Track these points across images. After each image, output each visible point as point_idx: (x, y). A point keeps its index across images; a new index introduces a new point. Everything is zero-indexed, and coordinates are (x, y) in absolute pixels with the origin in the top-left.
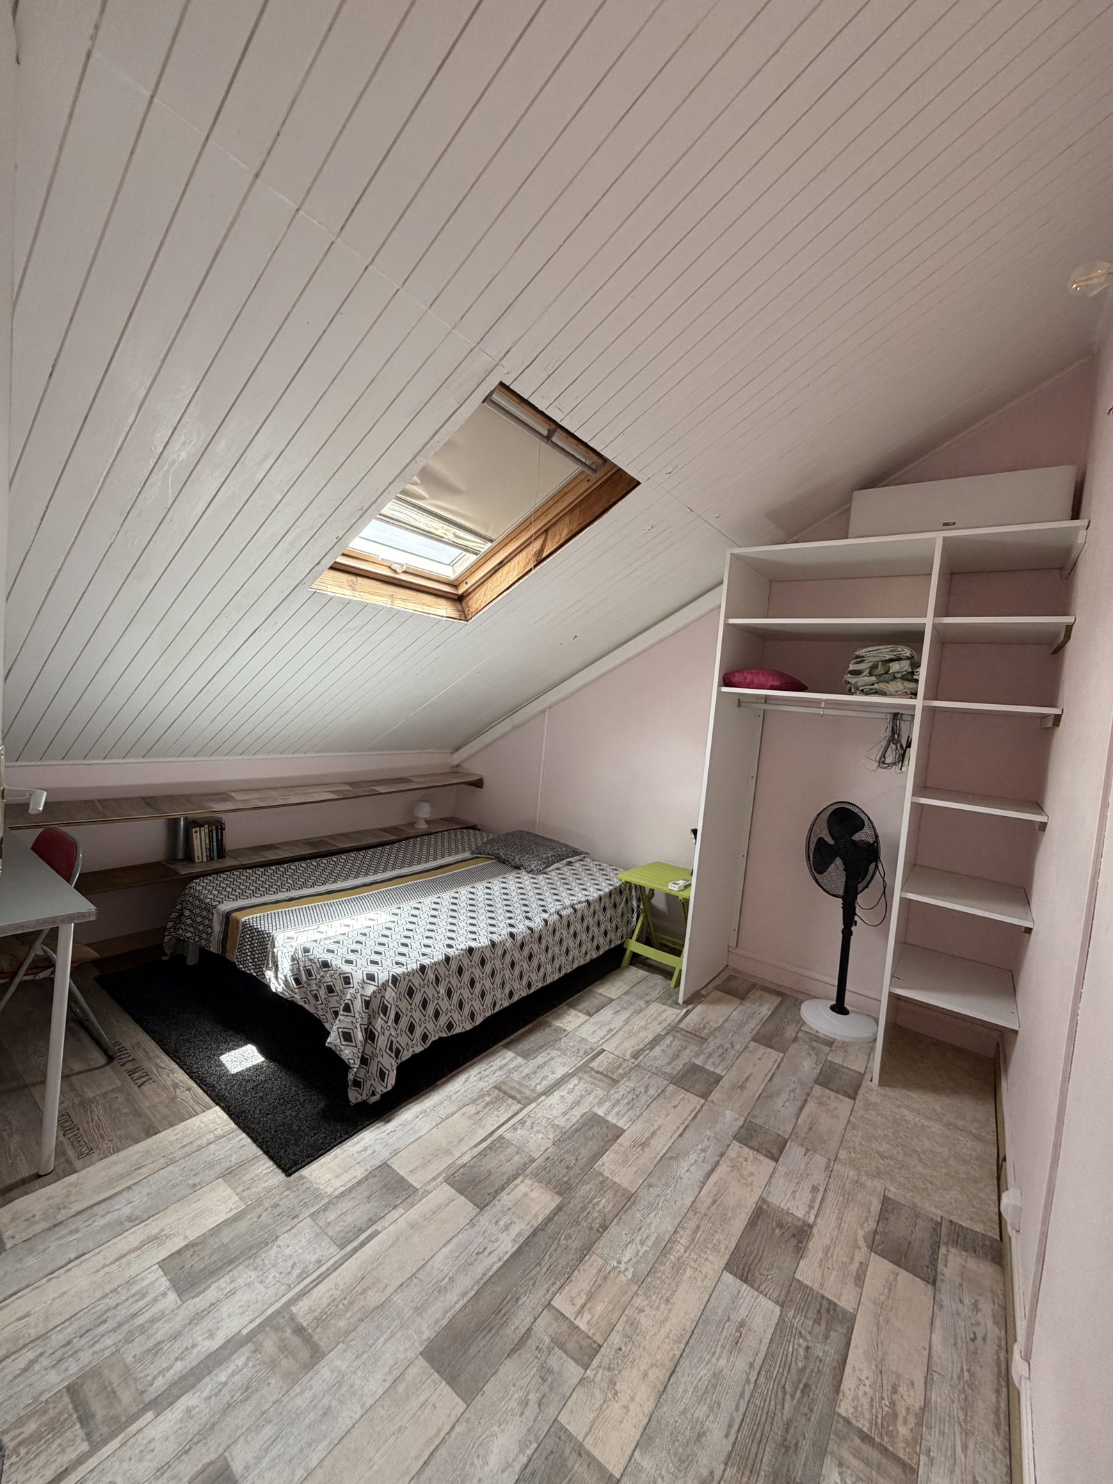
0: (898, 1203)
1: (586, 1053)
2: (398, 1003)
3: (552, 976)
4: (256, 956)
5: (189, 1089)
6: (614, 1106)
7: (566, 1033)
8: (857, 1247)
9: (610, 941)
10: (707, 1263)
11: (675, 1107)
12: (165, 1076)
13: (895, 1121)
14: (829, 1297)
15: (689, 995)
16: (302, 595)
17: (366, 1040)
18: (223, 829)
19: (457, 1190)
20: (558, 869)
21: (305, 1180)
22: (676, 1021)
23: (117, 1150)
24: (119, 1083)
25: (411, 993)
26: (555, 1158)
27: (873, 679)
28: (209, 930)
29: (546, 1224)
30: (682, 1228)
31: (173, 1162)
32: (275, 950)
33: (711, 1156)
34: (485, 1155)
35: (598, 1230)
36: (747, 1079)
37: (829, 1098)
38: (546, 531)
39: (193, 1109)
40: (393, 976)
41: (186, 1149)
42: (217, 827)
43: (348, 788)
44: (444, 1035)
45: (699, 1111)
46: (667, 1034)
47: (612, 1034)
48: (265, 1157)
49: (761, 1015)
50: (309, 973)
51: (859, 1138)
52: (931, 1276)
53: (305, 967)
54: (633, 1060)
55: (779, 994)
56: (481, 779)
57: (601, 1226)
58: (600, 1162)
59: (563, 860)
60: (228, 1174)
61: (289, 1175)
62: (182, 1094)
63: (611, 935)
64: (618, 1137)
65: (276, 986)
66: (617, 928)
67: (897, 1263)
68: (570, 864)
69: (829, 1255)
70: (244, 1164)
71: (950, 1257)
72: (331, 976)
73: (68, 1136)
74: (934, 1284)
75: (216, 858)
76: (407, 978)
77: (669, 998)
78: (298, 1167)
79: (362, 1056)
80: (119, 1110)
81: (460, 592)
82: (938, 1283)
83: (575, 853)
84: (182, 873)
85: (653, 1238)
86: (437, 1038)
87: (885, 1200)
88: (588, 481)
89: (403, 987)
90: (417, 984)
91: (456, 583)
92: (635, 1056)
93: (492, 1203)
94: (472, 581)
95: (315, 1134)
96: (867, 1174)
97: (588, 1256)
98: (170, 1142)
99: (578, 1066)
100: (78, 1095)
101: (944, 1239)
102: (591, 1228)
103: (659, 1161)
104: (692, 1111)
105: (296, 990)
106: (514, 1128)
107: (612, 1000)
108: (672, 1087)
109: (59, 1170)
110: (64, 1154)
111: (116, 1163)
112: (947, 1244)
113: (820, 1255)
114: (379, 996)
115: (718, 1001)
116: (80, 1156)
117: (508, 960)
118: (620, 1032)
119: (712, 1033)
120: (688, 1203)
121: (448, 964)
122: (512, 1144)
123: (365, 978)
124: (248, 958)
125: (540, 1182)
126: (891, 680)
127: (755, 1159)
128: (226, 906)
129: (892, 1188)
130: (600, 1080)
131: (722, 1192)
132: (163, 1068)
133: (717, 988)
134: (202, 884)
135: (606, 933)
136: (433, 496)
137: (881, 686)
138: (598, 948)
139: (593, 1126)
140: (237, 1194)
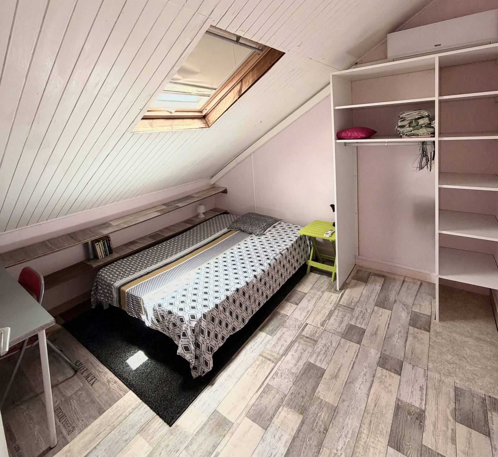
0: (462, 390)
1: (299, 327)
2: (208, 326)
3: (276, 289)
4: (136, 308)
5: (115, 383)
6: (318, 356)
7: (288, 317)
8: (448, 420)
9: (300, 264)
10: (379, 443)
11: (347, 351)
12: (103, 377)
13: (450, 341)
14: (442, 454)
15: (341, 286)
16: (128, 135)
17: (196, 349)
18: (109, 240)
19: (252, 420)
20: (270, 231)
21: (179, 427)
22: (338, 301)
23: (86, 426)
24: (82, 385)
25: (213, 319)
26: (296, 392)
27: (411, 128)
28: (112, 296)
29: (298, 433)
30: (364, 424)
31: (114, 428)
32: (144, 305)
33: (369, 378)
34: (262, 397)
35: (324, 433)
36: (377, 329)
37: (417, 333)
38: (242, 80)
39: (119, 394)
40: (204, 314)
41: (120, 419)
42: (106, 239)
43: (164, 207)
44: (232, 334)
45: (358, 352)
46: (335, 309)
47: (309, 313)
48: (158, 417)
49: (376, 291)
50: (163, 317)
51: (436, 354)
52: (487, 431)
53: (161, 314)
54: (322, 327)
55: (383, 276)
56: (226, 189)
57: (324, 430)
58: (317, 391)
59: (271, 226)
60: (142, 430)
61: (170, 426)
62: (113, 386)
63: (300, 260)
64: (323, 374)
65: (148, 324)
66: (302, 256)
67: (469, 426)
68: (274, 227)
69: (436, 428)
70: (148, 423)
71: (494, 418)
72: (174, 318)
73: (62, 421)
74: (489, 436)
75: (109, 254)
76: (210, 313)
77: (332, 288)
78: (174, 420)
79: (195, 356)
80: (84, 401)
81: (204, 114)
82: (491, 435)
83: (276, 220)
84: (94, 266)
85: (350, 432)
86: (229, 336)
87: (456, 389)
88: (259, 54)
89: (209, 318)
90: (215, 315)
91: (201, 110)
92: (322, 325)
93: (270, 425)
94: (209, 108)
95: (179, 399)
96: (444, 375)
97: (321, 449)
98: (111, 416)
99: (297, 335)
100: (64, 396)
101: (488, 407)
102: (320, 432)
103: (345, 386)
104: (355, 353)
105: (158, 325)
106: (273, 378)
107: (306, 294)
108: (343, 340)
109: (60, 443)
110: (61, 433)
111: (86, 434)
112: (490, 410)
113: (432, 428)
114: (198, 326)
115: (355, 285)
116: (69, 433)
117: (255, 289)
118: (313, 312)
119: (356, 305)
120: (363, 408)
121: (228, 300)
122: (274, 388)
123: (190, 318)
124: (133, 310)
125: (291, 408)
126: (420, 128)
127: (390, 376)
128: (117, 284)
129: (458, 381)
130: (309, 342)
131: (378, 398)
132: (101, 372)
133: (353, 278)
134: (104, 272)
135: (297, 261)
136: (184, 78)
137: (416, 132)
138: (295, 268)
139: (310, 370)
140: (148, 442)
